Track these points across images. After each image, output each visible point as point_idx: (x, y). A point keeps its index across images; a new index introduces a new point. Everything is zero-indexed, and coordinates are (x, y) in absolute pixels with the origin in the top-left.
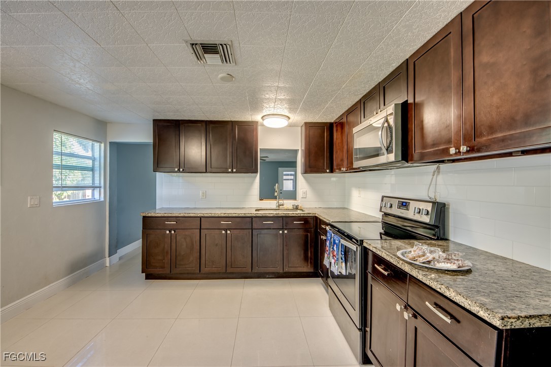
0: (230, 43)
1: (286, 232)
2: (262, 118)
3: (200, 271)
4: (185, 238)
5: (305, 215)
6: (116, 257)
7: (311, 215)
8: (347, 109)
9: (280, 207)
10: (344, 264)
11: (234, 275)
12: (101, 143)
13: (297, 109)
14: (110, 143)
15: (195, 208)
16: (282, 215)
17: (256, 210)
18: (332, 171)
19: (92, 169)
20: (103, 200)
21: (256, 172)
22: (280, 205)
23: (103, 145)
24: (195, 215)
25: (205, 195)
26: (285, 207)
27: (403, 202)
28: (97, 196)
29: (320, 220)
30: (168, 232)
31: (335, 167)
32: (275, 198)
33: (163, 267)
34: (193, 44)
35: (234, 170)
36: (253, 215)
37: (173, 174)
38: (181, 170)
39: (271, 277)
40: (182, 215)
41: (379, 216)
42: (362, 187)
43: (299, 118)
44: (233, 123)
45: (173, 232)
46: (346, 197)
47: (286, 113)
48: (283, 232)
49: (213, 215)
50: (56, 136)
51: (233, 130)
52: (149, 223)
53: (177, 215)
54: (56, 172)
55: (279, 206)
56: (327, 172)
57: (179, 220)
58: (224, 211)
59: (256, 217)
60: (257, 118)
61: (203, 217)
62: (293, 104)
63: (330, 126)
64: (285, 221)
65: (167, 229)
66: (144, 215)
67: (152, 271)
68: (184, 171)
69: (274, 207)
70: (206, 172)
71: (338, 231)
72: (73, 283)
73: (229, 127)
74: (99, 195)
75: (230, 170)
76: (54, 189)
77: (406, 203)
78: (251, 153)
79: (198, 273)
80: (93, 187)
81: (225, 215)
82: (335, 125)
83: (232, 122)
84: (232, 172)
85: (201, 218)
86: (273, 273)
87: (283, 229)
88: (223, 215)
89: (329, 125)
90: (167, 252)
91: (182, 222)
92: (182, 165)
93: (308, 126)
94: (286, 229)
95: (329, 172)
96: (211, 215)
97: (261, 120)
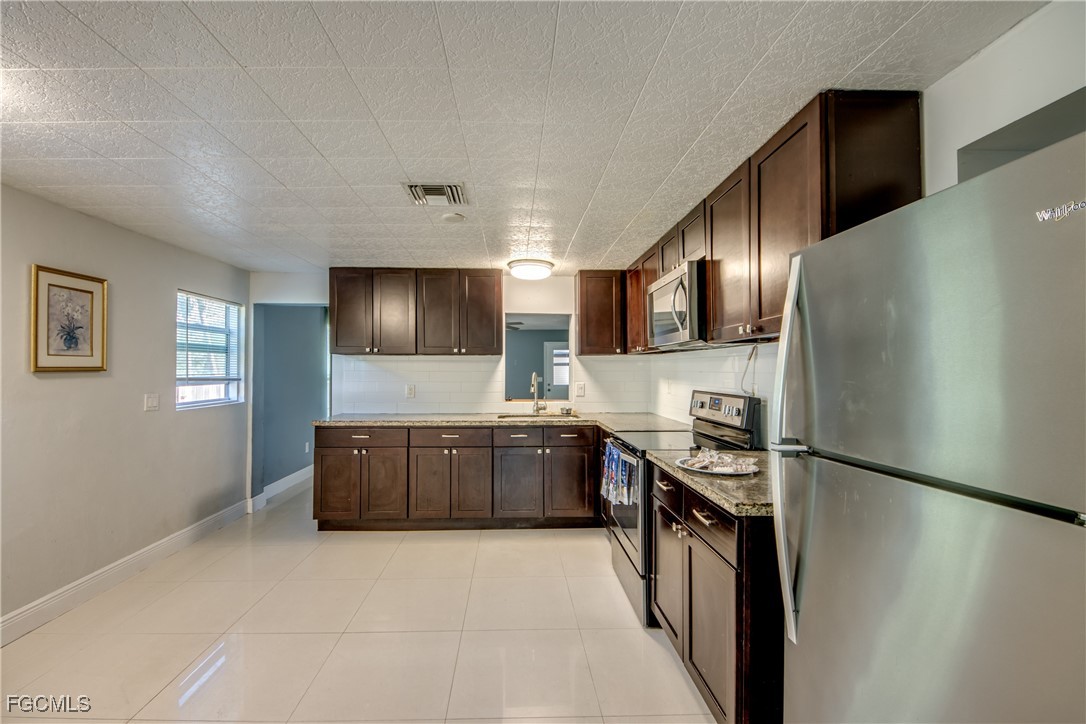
0: (461, 185)
1: (548, 451)
2: (509, 264)
3: (408, 517)
4: (384, 463)
5: (580, 424)
6: (262, 498)
7: (589, 424)
8: (643, 253)
9: (541, 412)
10: (625, 488)
11: (464, 524)
12: (240, 305)
13: (564, 253)
14: (255, 305)
15: (397, 414)
16: (542, 424)
17: (499, 417)
18: (625, 351)
19: (226, 350)
20: (243, 400)
21: (500, 353)
22: (541, 409)
23: (243, 309)
24: (399, 424)
25: (413, 392)
26: (549, 411)
27: (716, 399)
28: (233, 395)
29: (604, 432)
30: (356, 452)
31: (629, 345)
32: (531, 397)
33: (347, 510)
34: (411, 186)
35: (463, 351)
36: (494, 424)
37: (361, 357)
38: (376, 350)
39: (523, 526)
40: (379, 424)
41: (689, 421)
42: (673, 376)
43: (569, 265)
44: (461, 273)
45: (364, 452)
46: (651, 394)
47: (548, 258)
48: (544, 451)
49: (429, 424)
50: (181, 297)
51: (461, 284)
52: (326, 437)
53: (371, 424)
54: (181, 355)
55: (538, 409)
56: (617, 353)
57: (375, 432)
58: (446, 418)
59: (499, 427)
60: (500, 264)
61: (412, 427)
62: (558, 248)
64: (546, 432)
65: (355, 448)
66: (318, 424)
67: (328, 515)
68: (380, 353)
69: (530, 411)
70: (416, 353)
71: (622, 444)
72: (202, 536)
73: (454, 278)
74: (237, 394)
75: (456, 350)
76: (178, 382)
77: (718, 400)
78: (491, 321)
79: (404, 519)
80: (227, 380)
82: (628, 275)
83: (459, 270)
84: (460, 353)
85: (409, 429)
87: (543, 447)
88: (444, 424)
89: (619, 274)
90: (355, 485)
91: (380, 436)
92: (377, 341)
93: (585, 275)
94: (548, 447)
95: (621, 353)
96: (425, 424)
97: (507, 268)
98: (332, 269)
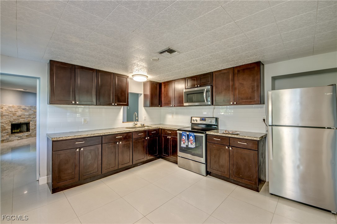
2: (132, 76)
3: (102, 173)
4: (90, 153)
5: (156, 128)
7: (158, 128)
18: (161, 106)
22: (136, 125)
24: (98, 135)
25: (86, 121)
26: (138, 125)
29: (164, 129)
31: (163, 104)
32: (133, 121)
33: (72, 178)
35: (116, 104)
40: (89, 136)
44: (115, 75)
45: (82, 149)
47: (146, 74)
49: (111, 133)
52: (59, 146)
53: (85, 136)
57: (86, 140)
60: (129, 75)
61: (104, 135)
63: (160, 84)
65: (77, 148)
68: (79, 104)
70: (97, 105)
73: (112, 76)
75: (113, 104)
77: (204, 119)
78: (125, 94)
79: (100, 175)
81: (118, 133)
85: (102, 136)
86: (141, 162)
90: (76, 165)
91: (89, 141)
93: (152, 83)
95: (160, 107)
96: (109, 134)
97: (132, 77)
98: (51, 61)
